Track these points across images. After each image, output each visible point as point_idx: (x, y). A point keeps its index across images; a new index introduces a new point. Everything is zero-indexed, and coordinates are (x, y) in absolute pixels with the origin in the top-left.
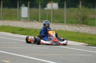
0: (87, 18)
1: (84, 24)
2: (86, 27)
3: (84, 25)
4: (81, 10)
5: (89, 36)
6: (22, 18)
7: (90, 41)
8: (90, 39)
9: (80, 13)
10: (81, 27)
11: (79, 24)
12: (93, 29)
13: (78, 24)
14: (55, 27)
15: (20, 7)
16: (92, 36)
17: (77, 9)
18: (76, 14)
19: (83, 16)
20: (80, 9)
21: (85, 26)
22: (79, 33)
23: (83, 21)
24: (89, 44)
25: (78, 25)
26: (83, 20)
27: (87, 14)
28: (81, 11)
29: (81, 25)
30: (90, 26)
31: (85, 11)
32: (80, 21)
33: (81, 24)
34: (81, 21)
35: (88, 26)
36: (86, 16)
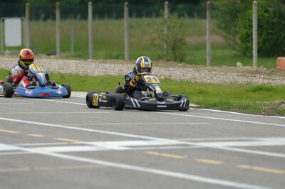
0: (184, 44)
1: (175, 60)
2: (184, 67)
3: (176, 63)
4: (168, 23)
5: (197, 88)
7: (200, 98)
8: (200, 92)
10: (171, 69)
11: (163, 60)
12: (202, 72)
13: (161, 61)
14: (106, 69)
16: (202, 88)
21: (179, 65)
22: (171, 80)
23: (175, 53)
24: (199, 104)
25: (161, 64)
26: (173, 49)
27: (183, 35)
29: (169, 63)
30: (194, 65)
32: (167, 53)
33: (168, 60)
34: (170, 52)
35: (187, 65)
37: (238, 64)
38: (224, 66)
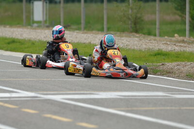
0: (142, 21)
1: (137, 31)
3: (135, 34)
4: (131, 6)
6: (34, 22)
9: (130, 11)
11: (128, 32)
15: (32, 1)
17: (124, 5)
18: (122, 14)
19: (136, 18)
20: (129, 5)
21: (138, 35)
23: (136, 27)
26: (135, 24)
28: (132, 9)
29: (131, 34)
31: (140, 8)
33: (132, 32)
34: (133, 26)
36: (140, 18)
37: (176, 35)
38: (166, 37)
